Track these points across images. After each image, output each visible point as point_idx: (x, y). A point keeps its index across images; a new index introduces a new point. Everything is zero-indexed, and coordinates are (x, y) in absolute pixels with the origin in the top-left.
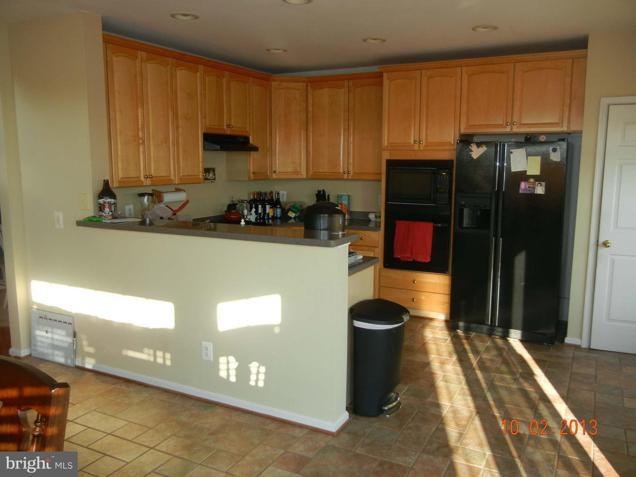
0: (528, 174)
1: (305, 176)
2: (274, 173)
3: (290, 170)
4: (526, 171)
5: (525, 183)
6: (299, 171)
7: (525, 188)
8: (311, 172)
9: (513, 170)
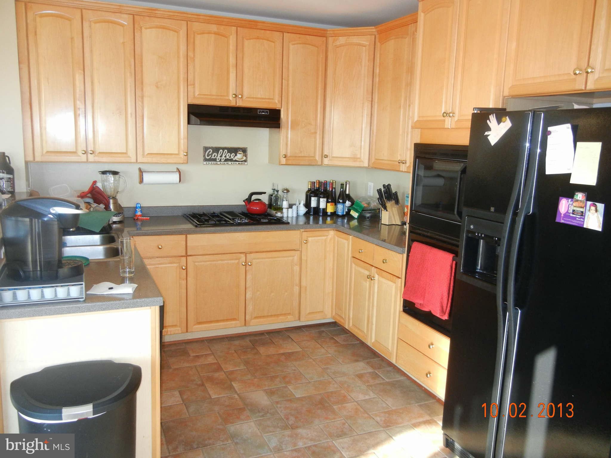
0: (573, 181)
1: (366, 165)
2: (325, 157)
3: (348, 154)
4: (569, 176)
5: (568, 201)
6: (359, 156)
7: (567, 212)
8: (373, 160)
9: (550, 170)
